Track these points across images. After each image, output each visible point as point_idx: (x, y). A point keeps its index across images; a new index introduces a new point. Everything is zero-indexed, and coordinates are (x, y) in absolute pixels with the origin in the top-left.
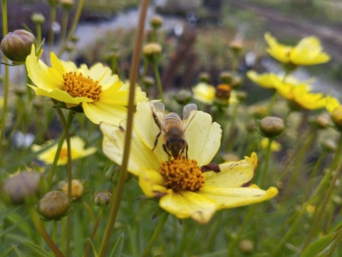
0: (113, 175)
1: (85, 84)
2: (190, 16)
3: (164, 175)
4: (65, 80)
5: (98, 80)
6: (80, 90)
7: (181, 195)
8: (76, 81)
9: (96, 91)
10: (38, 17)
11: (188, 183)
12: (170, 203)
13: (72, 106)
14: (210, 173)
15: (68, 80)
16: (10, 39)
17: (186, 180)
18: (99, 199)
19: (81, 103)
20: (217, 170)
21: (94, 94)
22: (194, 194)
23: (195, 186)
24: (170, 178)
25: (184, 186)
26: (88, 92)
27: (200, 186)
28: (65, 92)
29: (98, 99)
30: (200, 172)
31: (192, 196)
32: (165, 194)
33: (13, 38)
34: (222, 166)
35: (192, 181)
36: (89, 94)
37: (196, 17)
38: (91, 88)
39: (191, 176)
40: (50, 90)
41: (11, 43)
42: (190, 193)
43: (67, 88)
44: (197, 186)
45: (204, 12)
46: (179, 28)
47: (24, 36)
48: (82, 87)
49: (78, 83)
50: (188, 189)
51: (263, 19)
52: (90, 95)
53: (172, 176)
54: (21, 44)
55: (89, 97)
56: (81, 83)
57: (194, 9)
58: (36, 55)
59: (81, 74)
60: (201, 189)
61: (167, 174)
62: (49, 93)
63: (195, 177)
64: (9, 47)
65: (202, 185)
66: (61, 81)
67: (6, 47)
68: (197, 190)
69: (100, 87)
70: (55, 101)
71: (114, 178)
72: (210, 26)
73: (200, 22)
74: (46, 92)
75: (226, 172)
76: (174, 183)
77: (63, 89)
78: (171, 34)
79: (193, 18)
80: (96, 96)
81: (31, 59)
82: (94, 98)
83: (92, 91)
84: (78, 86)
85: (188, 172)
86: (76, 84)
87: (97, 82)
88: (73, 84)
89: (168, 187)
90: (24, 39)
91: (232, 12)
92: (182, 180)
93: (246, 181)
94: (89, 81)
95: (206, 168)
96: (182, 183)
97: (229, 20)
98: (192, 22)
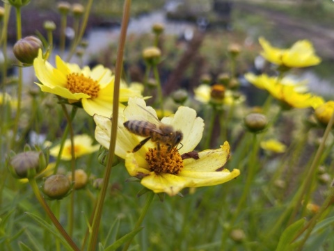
0: (104, 159)
1: (85, 83)
2: (200, 22)
3: (148, 160)
4: (69, 79)
5: (97, 80)
6: (81, 89)
7: (162, 177)
8: (77, 80)
9: (95, 88)
10: (50, 25)
11: (168, 166)
12: (151, 182)
13: (73, 102)
14: (191, 160)
15: (71, 80)
16: (21, 44)
17: (166, 164)
18: (97, 184)
19: (81, 99)
20: (196, 157)
21: (93, 92)
22: (173, 176)
23: (174, 170)
24: (152, 162)
25: (164, 169)
26: (87, 89)
27: (178, 170)
28: (68, 90)
29: (97, 96)
30: (180, 158)
31: (171, 178)
32: (148, 175)
33: (23, 43)
34: (201, 154)
35: (171, 165)
36: (88, 91)
37: (206, 21)
38: (90, 86)
39: (171, 161)
40: (52, 87)
41: (22, 48)
42: (170, 175)
43: (70, 86)
44: (176, 169)
45: (214, 17)
46: (189, 33)
47: (33, 42)
48: (82, 85)
49: (79, 82)
50: (168, 172)
51: (272, 23)
52: (90, 92)
53: (154, 160)
54: (30, 49)
55: (88, 94)
56: (82, 82)
57: (204, 14)
58: (43, 58)
59: (82, 75)
60: (179, 172)
61: (150, 159)
62: (53, 90)
63: (175, 162)
64: (20, 50)
65: (181, 169)
66: (64, 80)
67: (17, 51)
68: (176, 173)
69: (99, 86)
70: (59, 97)
71: (105, 161)
72: (220, 30)
73: (210, 28)
74: (49, 88)
75: (204, 159)
76: (156, 166)
77: (66, 88)
78: (182, 39)
79: (203, 23)
80: (95, 93)
81: (38, 61)
82: (93, 95)
83: (91, 89)
84: (79, 85)
85: (168, 158)
86: (77, 83)
87: (96, 82)
88: (75, 82)
89: (152, 170)
90: (33, 45)
91: (242, 16)
92: (163, 164)
93: (220, 166)
94: (89, 80)
95: (187, 156)
96: (163, 166)
97: (239, 24)
98: (203, 27)
